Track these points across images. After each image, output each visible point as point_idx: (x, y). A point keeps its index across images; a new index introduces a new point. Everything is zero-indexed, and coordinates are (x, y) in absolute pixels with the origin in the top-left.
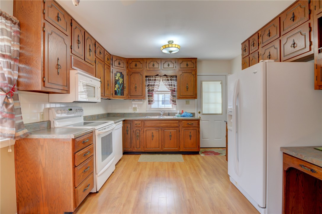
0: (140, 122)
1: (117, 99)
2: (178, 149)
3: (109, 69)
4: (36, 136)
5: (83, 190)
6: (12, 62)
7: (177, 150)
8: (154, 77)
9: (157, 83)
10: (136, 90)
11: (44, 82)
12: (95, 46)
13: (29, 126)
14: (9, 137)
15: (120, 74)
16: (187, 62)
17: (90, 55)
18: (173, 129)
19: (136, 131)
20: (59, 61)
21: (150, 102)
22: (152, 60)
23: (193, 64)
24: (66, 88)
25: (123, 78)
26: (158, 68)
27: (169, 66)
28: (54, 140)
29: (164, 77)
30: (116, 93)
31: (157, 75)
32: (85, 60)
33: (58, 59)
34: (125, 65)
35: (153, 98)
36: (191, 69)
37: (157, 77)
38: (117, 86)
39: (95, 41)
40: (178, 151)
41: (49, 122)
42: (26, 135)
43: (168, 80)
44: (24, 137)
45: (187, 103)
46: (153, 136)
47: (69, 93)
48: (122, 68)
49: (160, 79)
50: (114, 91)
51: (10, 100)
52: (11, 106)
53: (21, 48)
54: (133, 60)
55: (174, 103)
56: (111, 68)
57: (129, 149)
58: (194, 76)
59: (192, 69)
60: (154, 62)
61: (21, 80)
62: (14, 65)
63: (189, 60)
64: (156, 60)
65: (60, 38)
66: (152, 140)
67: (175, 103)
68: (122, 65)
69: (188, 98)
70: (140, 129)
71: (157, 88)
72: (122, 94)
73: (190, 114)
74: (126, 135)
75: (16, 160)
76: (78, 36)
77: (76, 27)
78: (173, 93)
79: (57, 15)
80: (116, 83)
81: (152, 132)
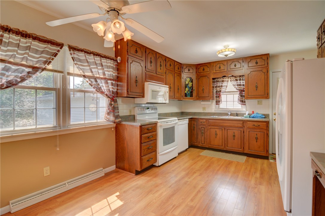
0: (205, 120)
1: (187, 100)
2: (243, 150)
3: (179, 76)
4: (124, 123)
5: (147, 160)
6: (114, 82)
7: (240, 151)
8: (222, 79)
9: (225, 84)
10: (203, 92)
11: (128, 92)
12: (166, 61)
13: (123, 117)
14: (112, 122)
15: (189, 80)
16: (257, 60)
17: (161, 69)
18: (237, 129)
19: (201, 128)
20: (137, 78)
21: (218, 102)
22: (218, 63)
23: (264, 61)
24: (142, 95)
25: (192, 82)
26: (224, 70)
27: (235, 66)
28: (131, 126)
29: (232, 77)
30: (186, 95)
31: (225, 76)
32: (156, 73)
33: (136, 77)
34: (195, 70)
35: (220, 99)
36: (261, 66)
37: (225, 78)
38: (187, 89)
39: (165, 57)
40: (242, 152)
41: (134, 116)
42: (120, 122)
43: (237, 80)
44: (119, 123)
45: (259, 103)
46: (216, 134)
47: (144, 97)
48: (192, 74)
49: (228, 80)
50: (184, 93)
51: (112, 102)
52: (113, 106)
53: (118, 73)
54: (202, 65)
55: (242, 103)
56: (182, 75)
57: (195, 144)
58: (266, 73)
59: (263, 66)
60: (220, 64)
61: (118, 91)
62: (115, 84)
63: (259, 57)
64: (222, 62)
65: (138, 64)
66: (216, 137)
67: (244, 103)
68: (191, 71)
69: (258, 98)
70: (205, 127)
71: (224, 89)
72: (191, 95)
73: (260, 115)
74: (193, 131)
75: (116, 135)
76: (151, 58)
77: (149, 53)
78: (243, 94)
79: (135, 50)
80: (186, 87)
81: (216, 131)
